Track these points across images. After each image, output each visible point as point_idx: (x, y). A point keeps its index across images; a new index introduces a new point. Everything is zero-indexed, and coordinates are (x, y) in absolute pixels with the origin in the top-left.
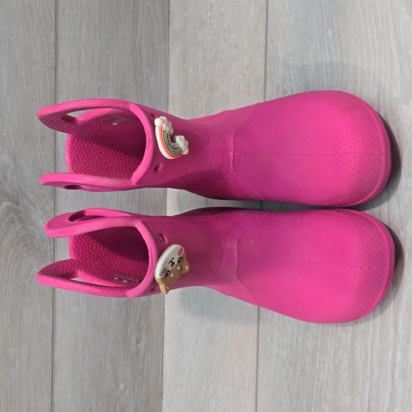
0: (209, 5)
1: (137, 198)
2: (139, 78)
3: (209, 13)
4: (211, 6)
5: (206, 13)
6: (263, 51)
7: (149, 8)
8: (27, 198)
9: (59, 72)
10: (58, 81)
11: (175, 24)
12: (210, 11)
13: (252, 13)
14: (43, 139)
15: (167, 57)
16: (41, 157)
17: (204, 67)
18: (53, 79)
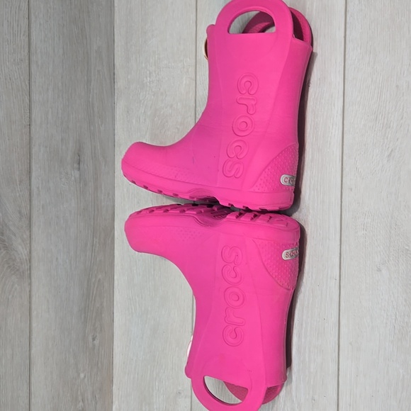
0: (148, 72)
1: (92, 224)
2: (92, 128)
3: (148, 79)
4: (150, 73)
5: (146, 78)
6: (193, 112)
7: (98, 71)
8: (10, 230)
9: (33, 128)
10: (32, 136)
11: (120, 84)
12: (150, 77)
13: (184, 83)
14: (21, 182)
15: (113, 109)
16: (19, 196)
17: (145, 119)
18: (28, 134)
